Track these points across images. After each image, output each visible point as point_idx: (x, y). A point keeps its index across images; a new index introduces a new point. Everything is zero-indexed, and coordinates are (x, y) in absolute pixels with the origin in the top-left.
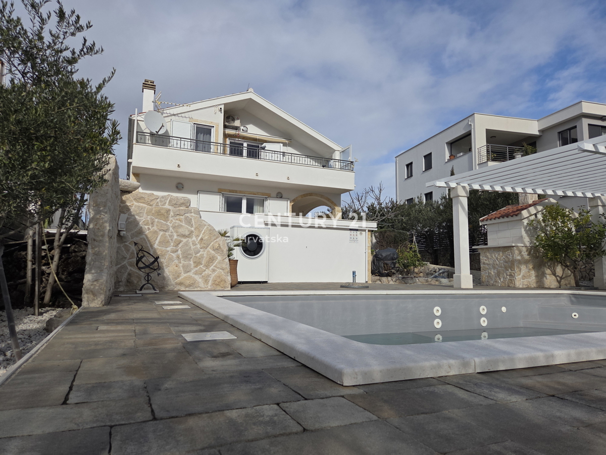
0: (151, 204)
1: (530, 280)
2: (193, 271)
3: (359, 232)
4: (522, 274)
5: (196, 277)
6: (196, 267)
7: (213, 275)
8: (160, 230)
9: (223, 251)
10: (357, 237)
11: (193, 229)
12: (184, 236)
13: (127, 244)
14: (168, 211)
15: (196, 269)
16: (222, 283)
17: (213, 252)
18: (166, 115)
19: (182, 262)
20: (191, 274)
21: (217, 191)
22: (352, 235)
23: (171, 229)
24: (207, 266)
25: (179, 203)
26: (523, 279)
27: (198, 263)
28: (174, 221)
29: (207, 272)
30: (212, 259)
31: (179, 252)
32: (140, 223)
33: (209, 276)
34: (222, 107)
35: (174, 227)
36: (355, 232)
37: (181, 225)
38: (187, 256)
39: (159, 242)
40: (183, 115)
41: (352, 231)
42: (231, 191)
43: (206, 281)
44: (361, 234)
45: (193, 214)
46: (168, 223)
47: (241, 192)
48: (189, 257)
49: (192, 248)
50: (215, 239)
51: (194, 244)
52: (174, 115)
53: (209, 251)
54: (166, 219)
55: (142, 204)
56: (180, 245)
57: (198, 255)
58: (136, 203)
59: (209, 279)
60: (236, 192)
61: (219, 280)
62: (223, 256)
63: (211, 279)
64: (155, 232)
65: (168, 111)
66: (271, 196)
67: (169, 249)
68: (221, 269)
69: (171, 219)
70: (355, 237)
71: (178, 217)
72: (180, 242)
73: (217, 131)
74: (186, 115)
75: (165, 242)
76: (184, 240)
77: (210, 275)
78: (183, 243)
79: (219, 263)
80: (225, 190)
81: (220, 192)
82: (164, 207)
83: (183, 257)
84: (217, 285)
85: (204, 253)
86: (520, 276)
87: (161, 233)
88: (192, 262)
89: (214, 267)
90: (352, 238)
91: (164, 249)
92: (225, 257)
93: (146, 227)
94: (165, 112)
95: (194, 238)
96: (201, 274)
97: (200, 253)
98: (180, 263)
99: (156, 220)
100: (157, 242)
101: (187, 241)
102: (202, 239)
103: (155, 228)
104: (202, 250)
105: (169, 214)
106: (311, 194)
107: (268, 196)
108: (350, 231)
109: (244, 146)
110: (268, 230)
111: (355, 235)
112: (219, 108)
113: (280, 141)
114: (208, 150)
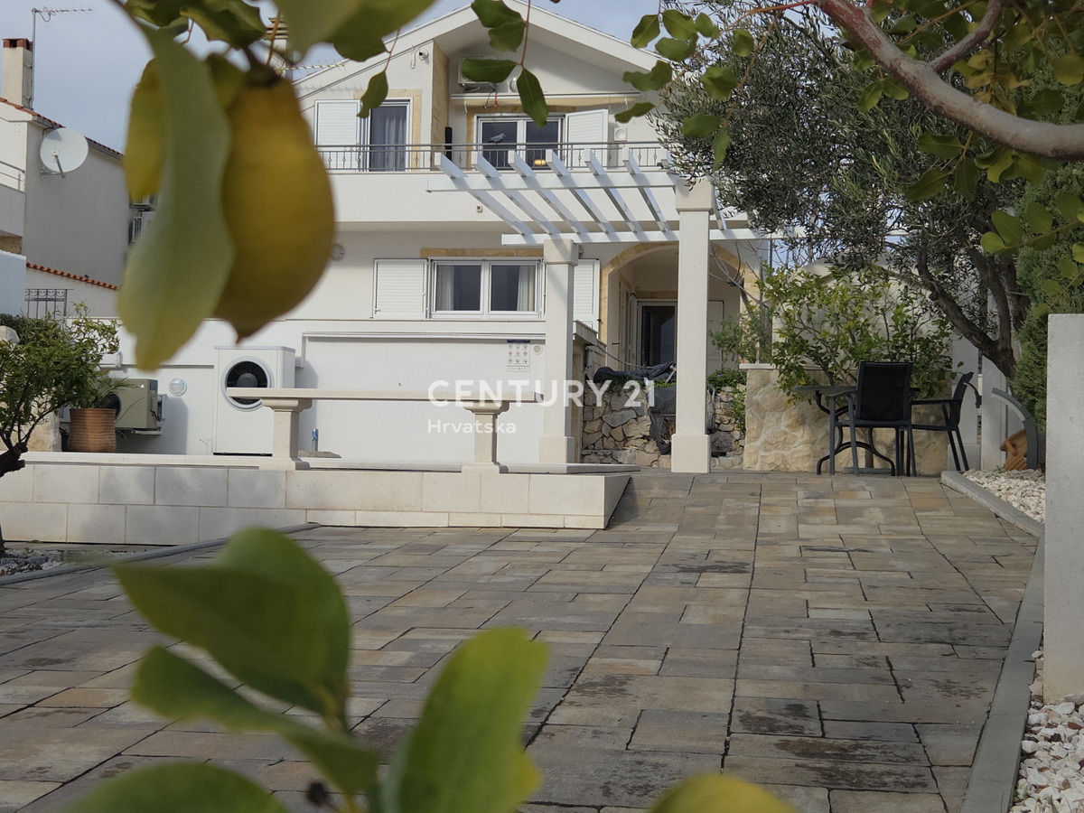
1: (786, 453)
3: (530, 347)
4: (762, 439)
10: (527, 358)
18: (306, 92)
21: (418, 255)
22: (514, 354)
26: (766, 450)
34: (429, 49)
36: (522, 346)
40: (341, 85)
41: (514, 345)
42: (449, 252)
44: (537, 350)
47: (474, 252)
52: (322, 89)
60: (463, 252)
65: (309, 83)
70: (522, 358)
73: (418, 111)
74: (349, 83)
80: (437, 251)
81: (425, 255)
86: (758, 443)
90: (514, 362)
94: (302, 86)
108: (508, 345)
109: (518, 142)
110: (280, 352)
111: (522, 354)
112: (421, 54)
113: (607, 102)
114: (400, 166)
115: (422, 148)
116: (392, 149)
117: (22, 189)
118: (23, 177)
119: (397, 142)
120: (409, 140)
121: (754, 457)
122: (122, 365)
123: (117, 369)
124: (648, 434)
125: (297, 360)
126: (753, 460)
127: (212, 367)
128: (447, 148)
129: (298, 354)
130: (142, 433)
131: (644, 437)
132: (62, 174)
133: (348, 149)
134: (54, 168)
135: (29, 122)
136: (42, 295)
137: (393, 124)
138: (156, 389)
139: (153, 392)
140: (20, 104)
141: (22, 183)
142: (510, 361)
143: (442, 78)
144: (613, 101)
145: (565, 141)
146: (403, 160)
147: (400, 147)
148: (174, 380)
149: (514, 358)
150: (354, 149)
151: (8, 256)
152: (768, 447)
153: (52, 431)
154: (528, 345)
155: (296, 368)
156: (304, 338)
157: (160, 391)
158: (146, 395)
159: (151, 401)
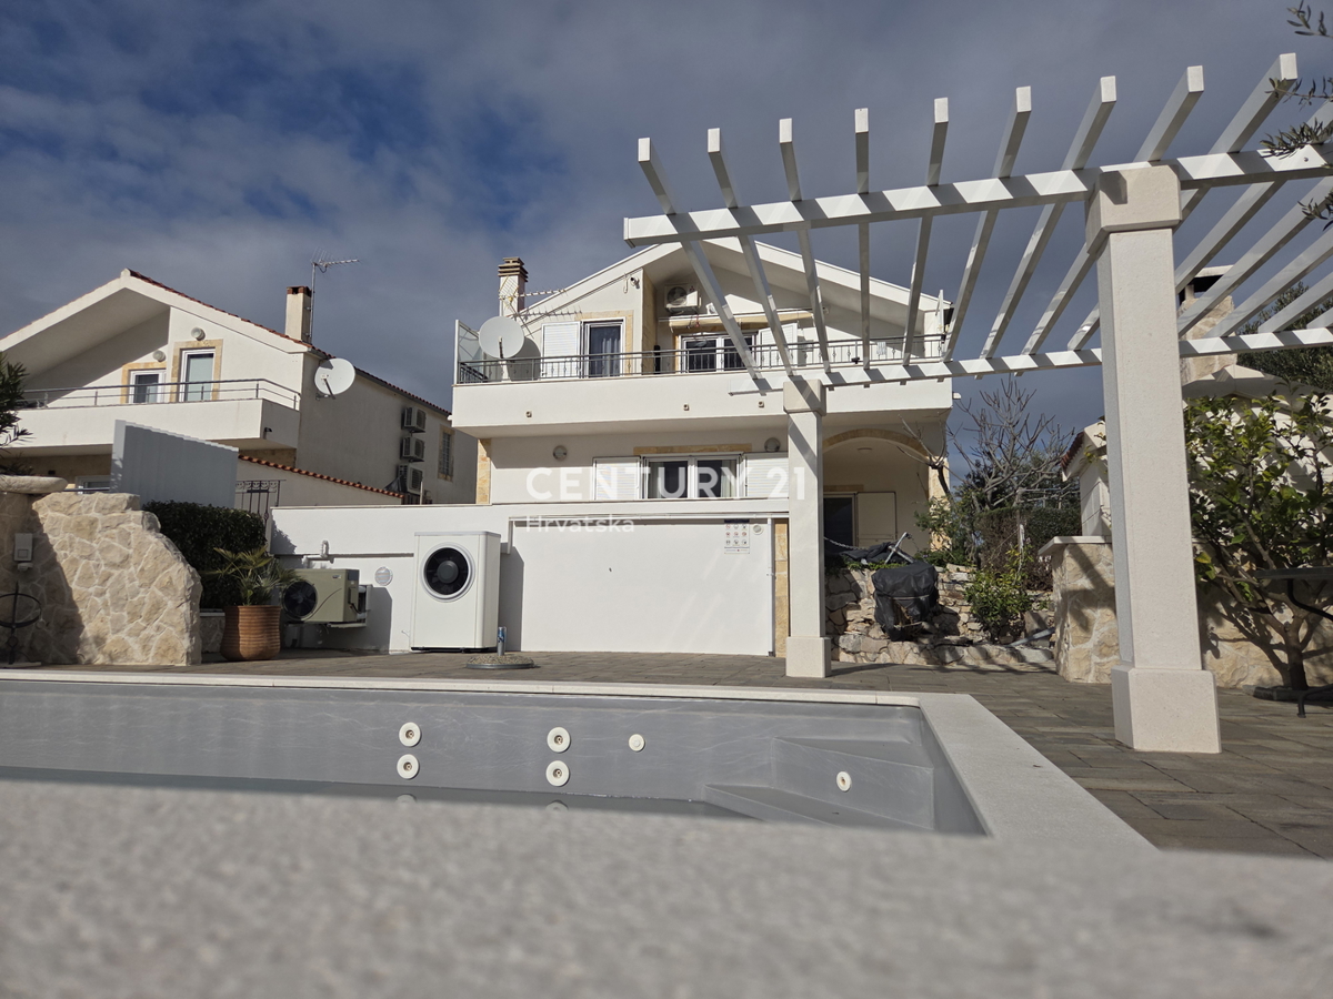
0: (70, 511)
2: (126, 630)
3: (749, 527)
5: (131, 641)
6: (130, 621)
7: (158, 637)
8: (81, 557)
9: (175, 590)
10: (746, 539)
11: (131, 551)
12: (114, 565)
13: (35, 583)
14: (93, 522)
15: (132, 625)
16: (170, 652)
17: (160, 593)
18: (533, 317)
19: (112, 613)
20: (122, 635)
21: (632, 454)
22: (732, 535)
23: (97, 553)
24: (148, 621)
25: (108, 506)
27: (134, 615)
28: (102, 539)
29: (150, 631)
30: (157, 607)
31: (108, 595)
32: (54, 547)
33: (149, 638)
34: (639, 276)
35: (101, 551)
36: (740, 526)
37: (113, 546)
38: (118, 602)
39: (79, 578)
40: (564, 310)
41: (732, 526)
42: (659, 450)
43: (145, 648)
44: (754, 530)
45: (132, 524)
46: (94, 544)
47: (681, 449)
48: (122, 602)
49: (127, 586)
50: (163, 570)
51: (132, 580)
52: (548, 314)
53: (153, 592)
54: (91, 536)
55: (58, 514)
56: (109, 583)
57: (136, 599)
58: (50, 513)
59: (151, 644)
60: (671, 450)
61: (164, 648)
62: (176, 600)
63: (154, 645)
64: (74, 561)
65: (536, 310)
66: (754, 449)
67: (91, 590)
68: (171, 625)
69: (99, 535)
70: (740, 539)
71: (108, 532)
72: (110, 576)
73: (630, 329)
74: (570, 309)
75: (86, 579)
76: (116, 572)
77: (153, 636)
78: (113, 577)
79: (168, 614)
80: (648, 450)
81: (638, 455)
82: (89, 515)
83: (113, 604)
84: (163, 656)
85: (146, 596)
87: (84, 562)
88: (125, 614)
89: (161, 621)
90: (732, 543)
91: (84, 589)
92: (180, 602)
93: (63, 552)
94: (531, 312)
95: (132, 569)
96: (138, 635)
97: (140, 596)
98: (108, 614)
99: (77, 539)
100: (76, 578)
101: (120, 575)
102: (142, 570)
103: (75, 554)
104: (142, 590)
105: (96, 528)
106: (855, 433)
107: (749, 452)
108: (725, 525)
109: (717, 346)
110: (483, 538)
111: (740, 534)
112: (632, 279)
113: (796, 317)
114: (614, 372)
115: (634, 356)
116: (608, 357)
117: (297, 408)
118: (298, 398)
119: (612, 351)
120: (623, 349)
121: (1085, 665)
122: (329, 556)
123: (322, 559)
124: (872, 617)
125: (504, 546)
126: (1084, 669)
127: (412, 555)
128: (656, 354)
129: (504, 539)
130: (340, 626)
131: (866, 621)
132: (331, 396)
133: (568, 359)
134: (323, 389)
135: (305, 353)
136: (256, 487)
137: (609, 342)
138: (356, 578)
139: (353, 583)
140: (300, 339)
141: (298, 404)
142: (728, 542)
143: (651, 303)
144: (801, 316)
145: (758, 343)
146: (618, 367)
147: (615, 356)
148: (381, 569)
149: (732, 539)
150: (574, 359)
151: (216, 447)
152: (1105, 650)
153: (187, 635)
154: (748, 525)
155: (502, 554)
156: (511, 523)
157: (362, 581)
158: (343, 587)
159: (349, 592)
